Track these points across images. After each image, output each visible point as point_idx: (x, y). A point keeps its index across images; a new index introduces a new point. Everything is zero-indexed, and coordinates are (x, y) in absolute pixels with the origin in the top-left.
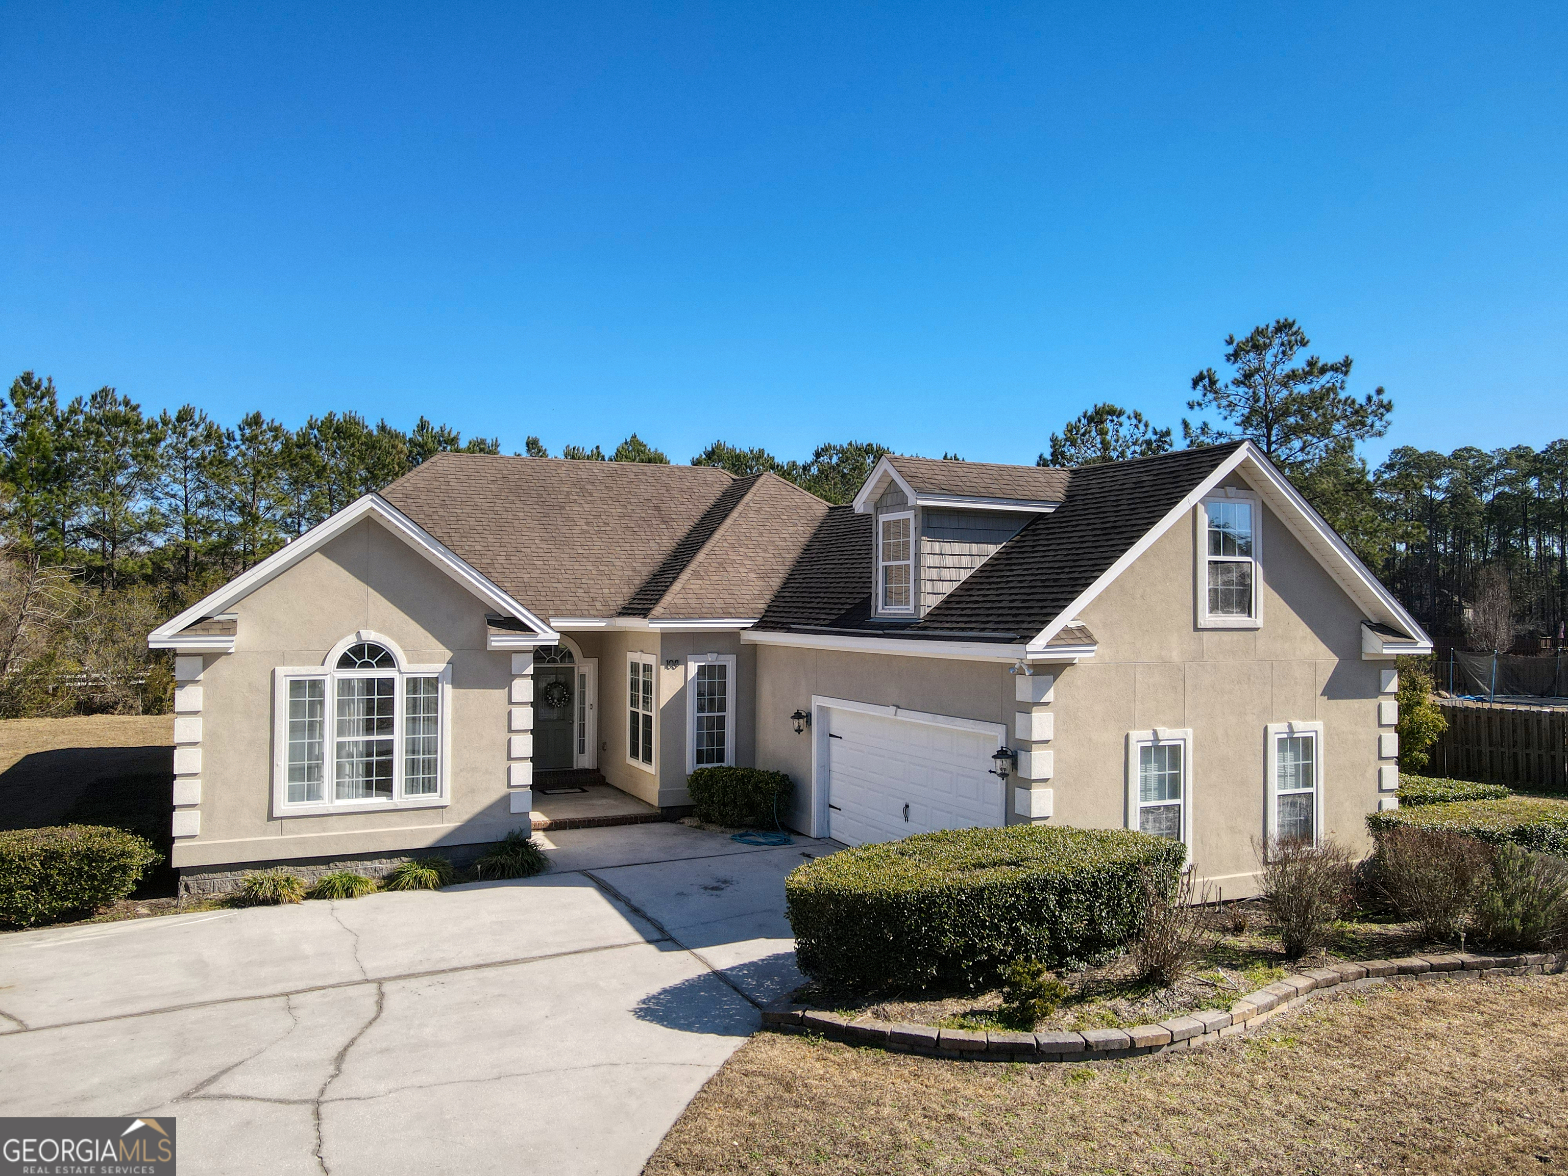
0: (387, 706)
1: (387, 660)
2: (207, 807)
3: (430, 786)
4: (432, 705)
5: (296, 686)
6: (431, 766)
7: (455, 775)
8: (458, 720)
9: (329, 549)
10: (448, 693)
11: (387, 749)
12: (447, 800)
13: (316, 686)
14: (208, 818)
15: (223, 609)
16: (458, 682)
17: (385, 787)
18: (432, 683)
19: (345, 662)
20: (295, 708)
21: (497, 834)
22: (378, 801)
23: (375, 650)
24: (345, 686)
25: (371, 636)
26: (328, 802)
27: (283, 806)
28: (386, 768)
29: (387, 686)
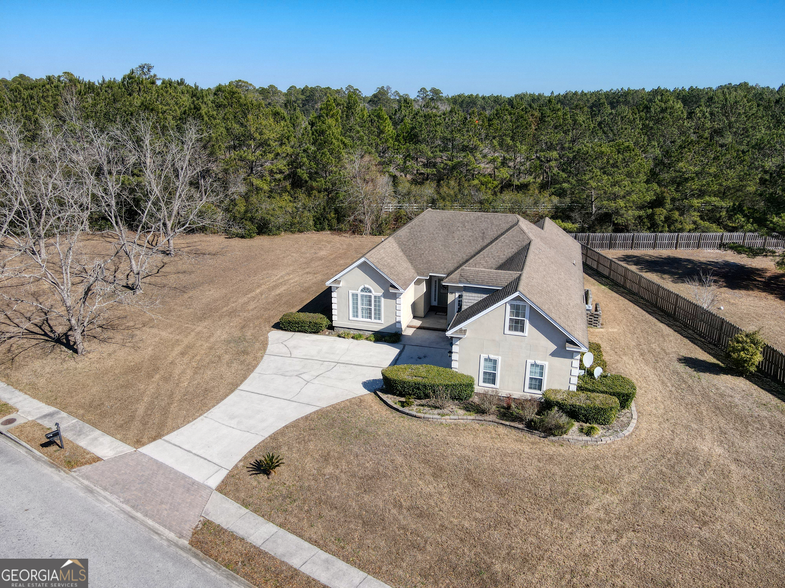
0: (370, 301)
1: (370, 292)
2: (338, 316)
3: (379, 319)
4: (379, 302)
5: (353, 295)
6: (379, 314)
7: (384, 318)
8: (385, 306)
9: (359, 267)
10: (383, 299)
11: (370, 309)
12: (383, 322)
13: (357, 295)
14: (338, 318)
15: (339, 278)
16: (384, 297)
17: (370, 317)
18: (379, 297)
19: (362, 291)
20: (353, 299)
21: (393, 331)
22: (369, 320)
23: (368, 289)
24: (362, 296)
25: (367, 286)
26: (360, 319)
27: (351, 318)
28: (370, 313)
29: (370, 297)
